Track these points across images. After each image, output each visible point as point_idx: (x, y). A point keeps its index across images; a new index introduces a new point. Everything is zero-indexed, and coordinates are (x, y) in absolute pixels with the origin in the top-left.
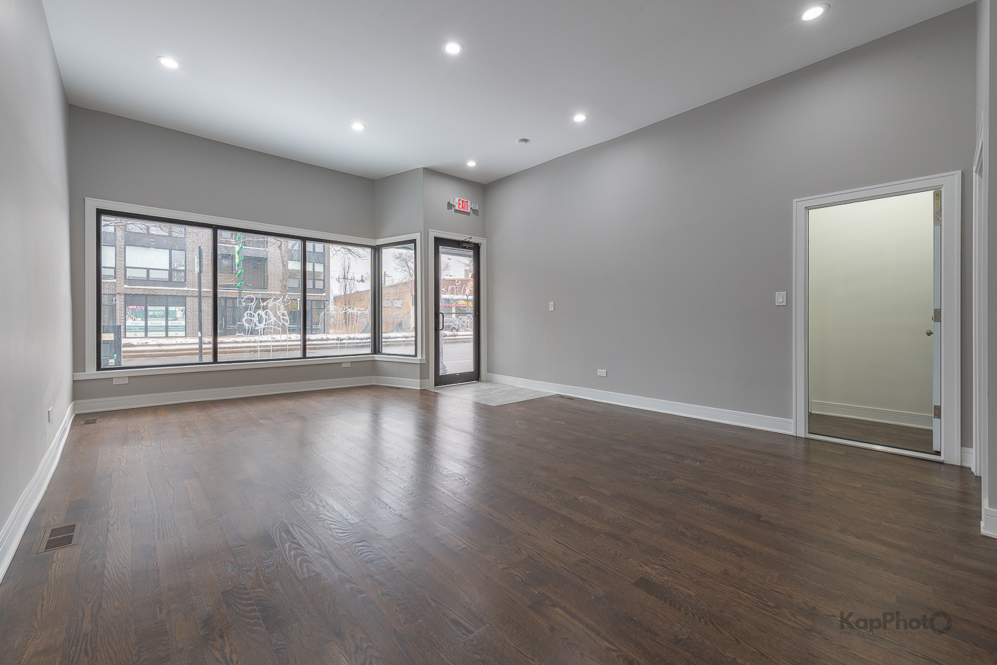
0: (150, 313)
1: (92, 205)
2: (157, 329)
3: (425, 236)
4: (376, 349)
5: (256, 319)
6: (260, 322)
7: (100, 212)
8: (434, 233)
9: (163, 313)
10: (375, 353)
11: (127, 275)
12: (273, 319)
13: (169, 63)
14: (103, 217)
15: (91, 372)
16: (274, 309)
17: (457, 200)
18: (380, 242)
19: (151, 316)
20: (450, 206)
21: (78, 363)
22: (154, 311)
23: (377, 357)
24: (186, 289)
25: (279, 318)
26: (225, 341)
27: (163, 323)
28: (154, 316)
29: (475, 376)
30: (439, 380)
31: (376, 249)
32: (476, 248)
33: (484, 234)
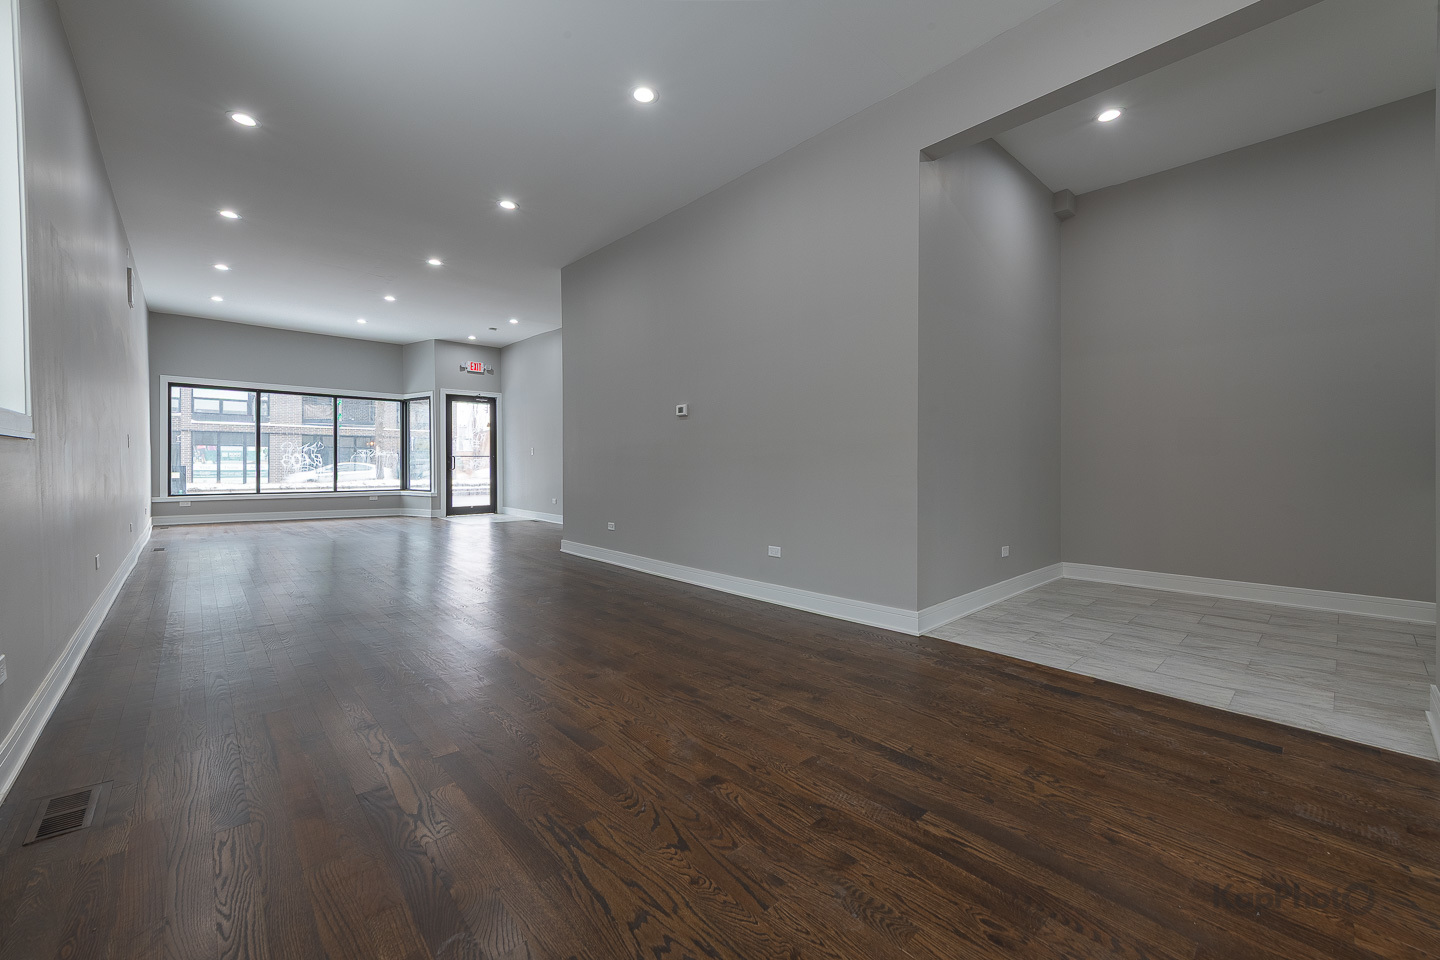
0: (223, 455)
1: (164, 378)
2: (232, 473)
3: (438, 394)
4: (405, 486)
5: (293, 461)
6: (297, 462)
7: (171, 385)
8: (444, 392)
9: (241, 454)
10: (403, 489)
12: (308, 460)
13: (217, 299)
14: (173, 388)
15: (164, 497)
16: (311, 452)
17: (469, 363)
18: (407, 397)
19: (225, 459)
20: (462, 369)
21: (155, 491)
22: (229, 452)
23: (403, 493)
24: (273, 423)
25: (313, 460)
27: (241, 467)
28: (229, 458)
29: (492, 508)
30: (451, 511)
31: (405, 404)
32: (492, 401)
33: (500, 390)
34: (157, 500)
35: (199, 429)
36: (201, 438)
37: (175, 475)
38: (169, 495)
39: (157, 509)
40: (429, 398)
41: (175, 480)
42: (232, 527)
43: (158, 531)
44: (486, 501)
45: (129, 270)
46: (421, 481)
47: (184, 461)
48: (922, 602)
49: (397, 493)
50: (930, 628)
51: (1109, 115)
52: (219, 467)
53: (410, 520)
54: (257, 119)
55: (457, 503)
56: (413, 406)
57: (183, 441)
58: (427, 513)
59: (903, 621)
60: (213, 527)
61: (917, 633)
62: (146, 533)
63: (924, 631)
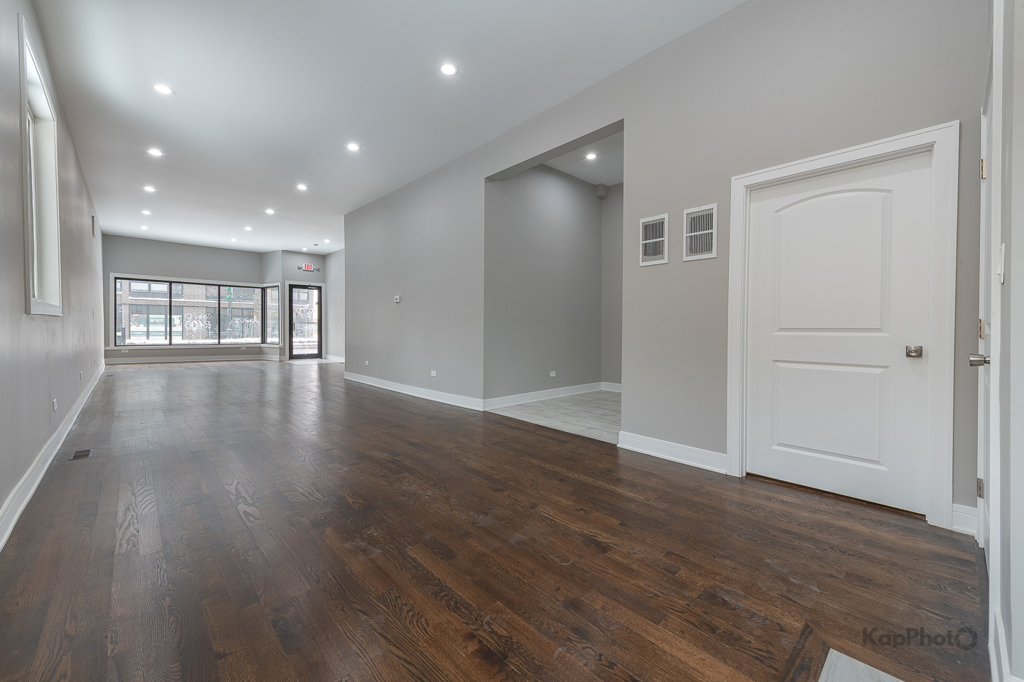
0: (151, 321)
1: (112, 276)
2: (157, 333)
3: (284, 284)
4: (264, 341)
5: (192, 325)
6: (195, 326)
7: (116, 278)
8: (288, 283)
10: (262, 343)
11: (132, 288)
12: (202, 325)
13: (144, 228)
14: (117, 281)
15: (112, 346)
16: (202, 320)
17: (304, 265)
18: (265, 285)
19: (152, 323)
20: (299, 268)
21: (107, 343)
22: (154, 319)
23: (262, 345)
24: (183, 300)
25: (205, 325)
26: (222, 341)
28: (155, 323)
29: (319, 355)
30: (292, 357)
31: (264, 290)
32: (319, 288)
33: (324, 282)
34: (108, 348)
35: (134, 303)
36: (136, 309)
37: (119, 334)
38: (115, 346)
39: (108, 354)
40: (278, 286)
41: (119, 336)
42: (153, 365)
43: (109, 366)
44: (315, 351)
45: (93, 217)
46: (273, 339)
47: (124, 324)
48: (487, 395)
49: (258, 345)
50: (491, 408)
51: (591, 157)
52: (148, 329)
53: (266, 362)
54: (163, 152)
55: (295, 352)
56: (269, 291)
57: (124, 311)
58: (277, 358)
59: (475, 404)
60: (142, 365)
61: (482, 410)
62: (102, 368)
63: (486, 410)
